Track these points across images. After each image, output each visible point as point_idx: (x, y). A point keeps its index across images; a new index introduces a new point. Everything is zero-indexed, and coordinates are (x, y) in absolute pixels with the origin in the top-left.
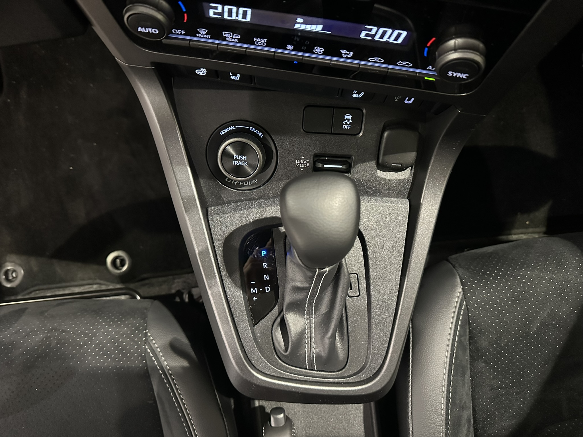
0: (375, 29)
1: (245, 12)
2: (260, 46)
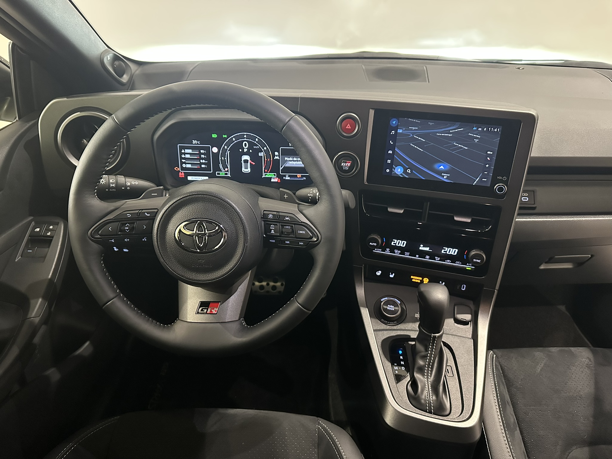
0: (447, 248)
1: (404, 243)
2: (407, 255)
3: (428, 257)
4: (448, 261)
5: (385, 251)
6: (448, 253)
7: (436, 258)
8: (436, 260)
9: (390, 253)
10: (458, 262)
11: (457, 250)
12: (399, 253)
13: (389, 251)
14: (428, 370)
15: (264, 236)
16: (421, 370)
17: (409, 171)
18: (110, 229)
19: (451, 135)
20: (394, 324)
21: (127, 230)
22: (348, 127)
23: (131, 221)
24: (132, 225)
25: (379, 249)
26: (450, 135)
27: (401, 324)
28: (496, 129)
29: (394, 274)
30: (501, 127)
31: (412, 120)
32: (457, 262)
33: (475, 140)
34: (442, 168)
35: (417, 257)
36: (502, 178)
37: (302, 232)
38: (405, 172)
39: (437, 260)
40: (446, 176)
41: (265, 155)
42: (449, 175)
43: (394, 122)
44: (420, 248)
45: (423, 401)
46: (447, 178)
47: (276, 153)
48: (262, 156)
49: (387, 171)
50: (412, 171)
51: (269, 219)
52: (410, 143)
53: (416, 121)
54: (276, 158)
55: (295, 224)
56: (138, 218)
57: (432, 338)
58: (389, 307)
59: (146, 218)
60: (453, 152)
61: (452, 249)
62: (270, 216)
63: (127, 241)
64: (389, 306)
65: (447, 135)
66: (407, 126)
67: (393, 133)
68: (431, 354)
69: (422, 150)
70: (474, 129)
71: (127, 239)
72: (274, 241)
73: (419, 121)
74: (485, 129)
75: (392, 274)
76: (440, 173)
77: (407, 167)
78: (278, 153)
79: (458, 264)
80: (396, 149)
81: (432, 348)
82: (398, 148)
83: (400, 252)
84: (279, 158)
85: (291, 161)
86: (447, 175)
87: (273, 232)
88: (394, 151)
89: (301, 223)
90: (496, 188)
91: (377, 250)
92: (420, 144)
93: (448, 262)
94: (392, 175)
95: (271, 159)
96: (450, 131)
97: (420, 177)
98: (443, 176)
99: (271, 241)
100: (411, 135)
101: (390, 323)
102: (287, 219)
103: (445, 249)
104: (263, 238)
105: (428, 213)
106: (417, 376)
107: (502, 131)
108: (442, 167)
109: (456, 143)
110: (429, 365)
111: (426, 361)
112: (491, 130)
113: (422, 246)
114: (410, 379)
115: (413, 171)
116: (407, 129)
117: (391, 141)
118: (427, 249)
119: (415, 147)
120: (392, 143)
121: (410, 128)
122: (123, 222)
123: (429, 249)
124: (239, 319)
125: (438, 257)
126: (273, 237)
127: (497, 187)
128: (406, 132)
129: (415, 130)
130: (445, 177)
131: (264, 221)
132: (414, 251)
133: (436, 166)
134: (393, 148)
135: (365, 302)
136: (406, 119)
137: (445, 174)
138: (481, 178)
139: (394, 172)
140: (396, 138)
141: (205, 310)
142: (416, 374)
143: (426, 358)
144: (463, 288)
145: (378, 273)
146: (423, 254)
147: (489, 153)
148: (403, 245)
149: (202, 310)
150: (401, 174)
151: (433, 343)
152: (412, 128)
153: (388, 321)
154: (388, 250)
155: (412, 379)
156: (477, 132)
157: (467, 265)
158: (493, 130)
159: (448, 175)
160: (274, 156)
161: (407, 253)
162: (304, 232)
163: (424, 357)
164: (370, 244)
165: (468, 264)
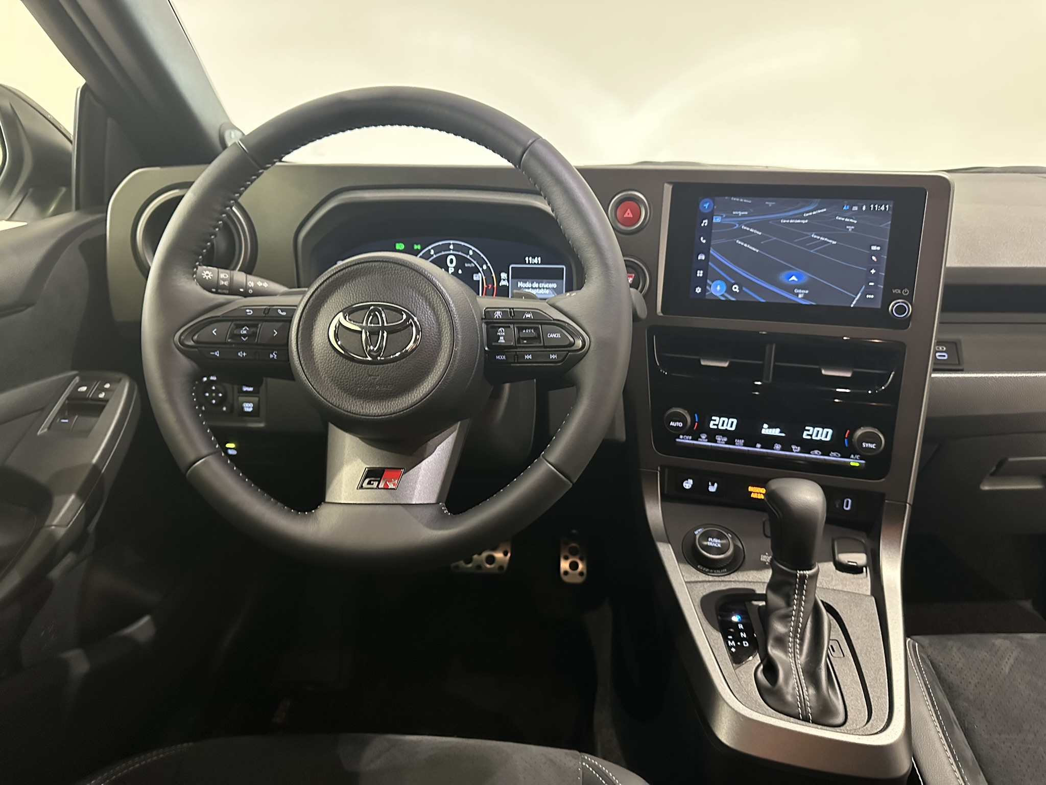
0: (812, 429)
1: (732, 422)
2: (739, 445)
3: (778, 446)
4: (816, 452)
5: (699, 439)
6: (814, 438)
7: (793, 447)
8: (793, 452)
9: (708, 441)
10: (835, 454)
11: (830, 431)
12: (724, 443)
13: (706, 439)
14: (795, 642)
15: (486, 349)
16: (781, 642)
17: (735, 288)
18: (214, 332)
19: (806, 221)
20: (723, 573)
21: (244, 336)
22: (629, 214)
23: (252, 322)
24: (253, 330)
25: (687, 435)
26: (803, 222)
27: (736, 573)
28: (883, 206)
29: (716, 485)
30: (892, 202)
31: (738, 200)
32: (832, 453)
33: (847, 227)
34: (793, 280)
35: (758, 449)
36: (901, 292)
37: (555, 336)
38: (729, 290)
39: (796, 452)
40: (802, 293)
41: (484, 278)
42: (807, 292)
43: (706, 205)
44: (763, 432)
45: (789, 698)
46: (806, 297)
47: (504, 275)
48: (479, 281)
49: (697, 291)
50: (742, 289)
51: (496, 319)
52: (735, 240)
53: (745, 201)
54: (503, 283)
55: (541, 324)
56: (265, 317)
57: (798, 580)
58: (710, 541)
59: (279, 319)
60: (812, 251)
61: (820, 430)
62: (498, 314)
63: (243, 356)
64: (710, 539)
65: (799, 221)
66: (729, 209)
67: (706, 224)
68: (799, 611)
69: (757, 251)
70: (845, 208)
71: (243, 353)
72: (504, 357)
73: (749, 200)
74: (864, 208)
75: (713, 485)
76: (791, 288)
77: (733, 282)
78: (506, 275)
79: (834, 457)
80: (711, 252)
81: (800, 600)
82: (715, 249)
83: (725, 439)
84: (508, 282)
85: (529, 288)
86: (803, 291)
87: (502, 340)
88: (708, 256)
89: (553, 322)
90: (892, 310)
91: (683, 439)
92: (753, 240)
93: (816, 455)
94: (707, 298)
95: (494, 285)
96: (804, 215)
97: (755, 298)
98: (797, 294)
99: (498, 357)
100: (736, 225)
101: (715, 571)
102: (527, 316)
103: (809, 430)
104: (485, 353)
105: (775, 366)
106: (774, 652)
107: (894, 209)
108: (794, 278)
109: (815, 234)
110: (796, 631)
111: (790, 624)
112: (874, 208)
113: (766, 426)
114: (760, 661)
115: (744, 289)
116: (731, 215)
117: (702, 238)
118: (776, 432)
119: (746, 245)
120: (704, 241)
121: (734, 213)
122: (238, 322)
123: (780, 432)
124: (437, 503)
125: (798, 446)
126: (502, 349)
127: (893, 306)
128: (728, 221)
129: (743, 216)
130: (800, 296)
131: (487, 323)
132: (753, 437)
133: (782, 277)
134: (705, 250)
135: (665, 535)
136: (726, 198)
137: (800, 291)
138: (865, 294)
139: (709, 291)
140: (711, 232)
141: (376, 484)
142: (771, 650)
143: (790, 619)
144: (847, 506)
145: (687, 485)
146: (769, 441)
147: (874, 248)
148: (731, 426)
149: (369, 483)
150: (723, 295)
151: (801, 589)
152: (738, 214)
153: (710, 569)
154: (704, 436)
155: (765, 661)
156: (851, 213)
157: (852, 459)
158: (878, 208)
159: (805, 292)
160: (499, 280)
161: (738, 441)
162: (559, 336)
163: (785, 618)
164: (672, 424)
165: (852, 456)
